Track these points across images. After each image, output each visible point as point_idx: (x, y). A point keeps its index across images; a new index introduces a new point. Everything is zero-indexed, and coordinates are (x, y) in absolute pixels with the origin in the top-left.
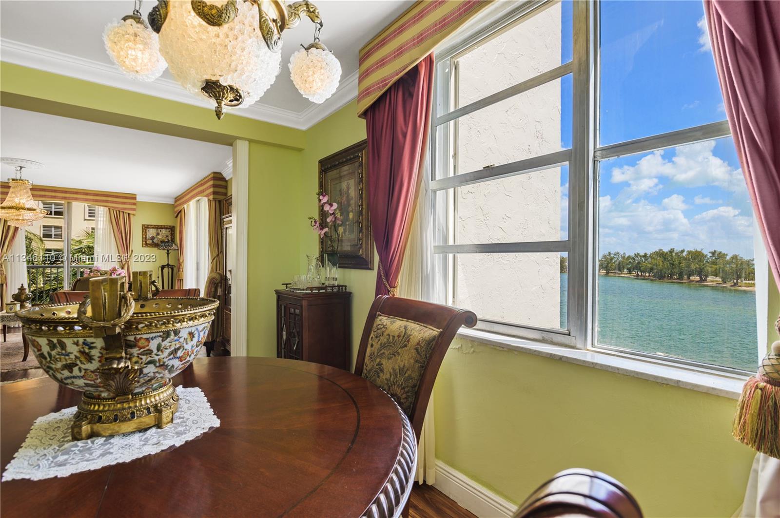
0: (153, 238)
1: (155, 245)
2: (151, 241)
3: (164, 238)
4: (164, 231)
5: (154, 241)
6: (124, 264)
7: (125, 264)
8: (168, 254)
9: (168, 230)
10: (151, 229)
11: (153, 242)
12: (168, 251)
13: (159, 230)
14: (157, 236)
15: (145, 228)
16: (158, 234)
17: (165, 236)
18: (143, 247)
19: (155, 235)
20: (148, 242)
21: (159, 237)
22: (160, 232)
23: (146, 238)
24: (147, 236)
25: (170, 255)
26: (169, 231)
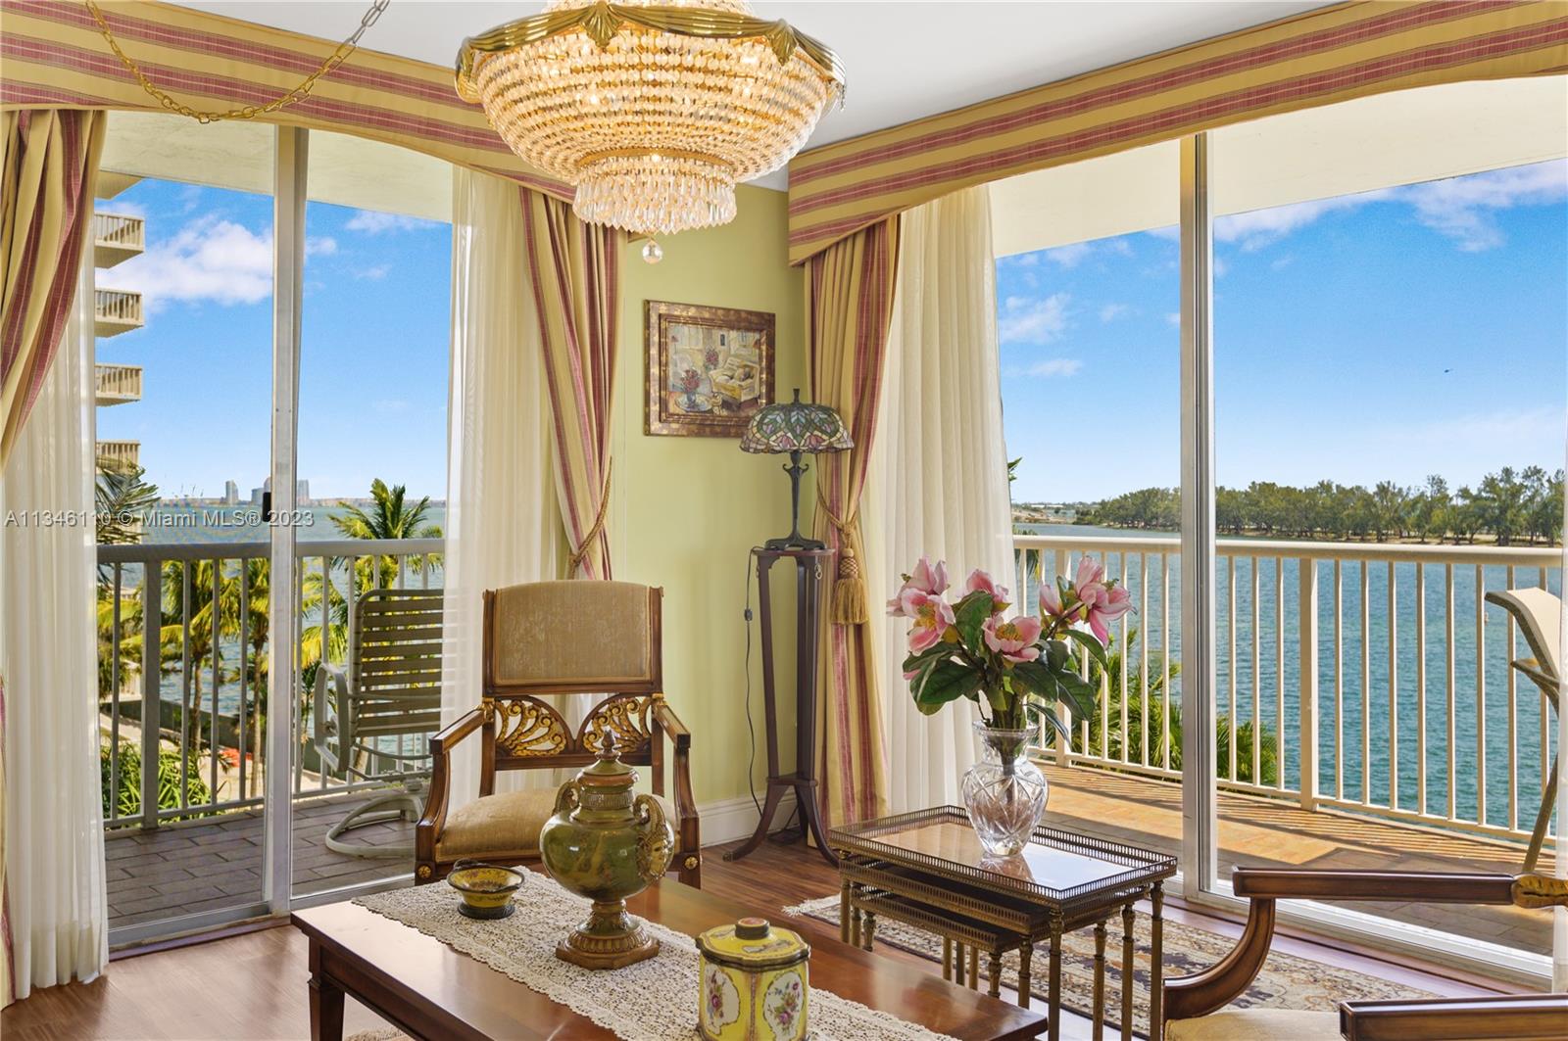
0: (692, 382)
1: (703, 426)
2: (683, 399)
3: (735, 383)
4: (733, 335)
5: (699, 399)
6: (586, 530)
7: (592, 535)
8: (795, 473)
9: (753, 337)
10: (686, 328)
11: (692, 405)
12: (795, 455)
13: (717, 334)
14: (707, 368)
15: (659, 323)
16: (712, 359)
17: (739, 372)
18: (647, 432)
19: (698, 363)
20: (672, 408)
21: (718, 375)
22: (719, 348)
23: (663, 382)
24: (671, 370)
25: (803, 479)
26: (758, 344)
